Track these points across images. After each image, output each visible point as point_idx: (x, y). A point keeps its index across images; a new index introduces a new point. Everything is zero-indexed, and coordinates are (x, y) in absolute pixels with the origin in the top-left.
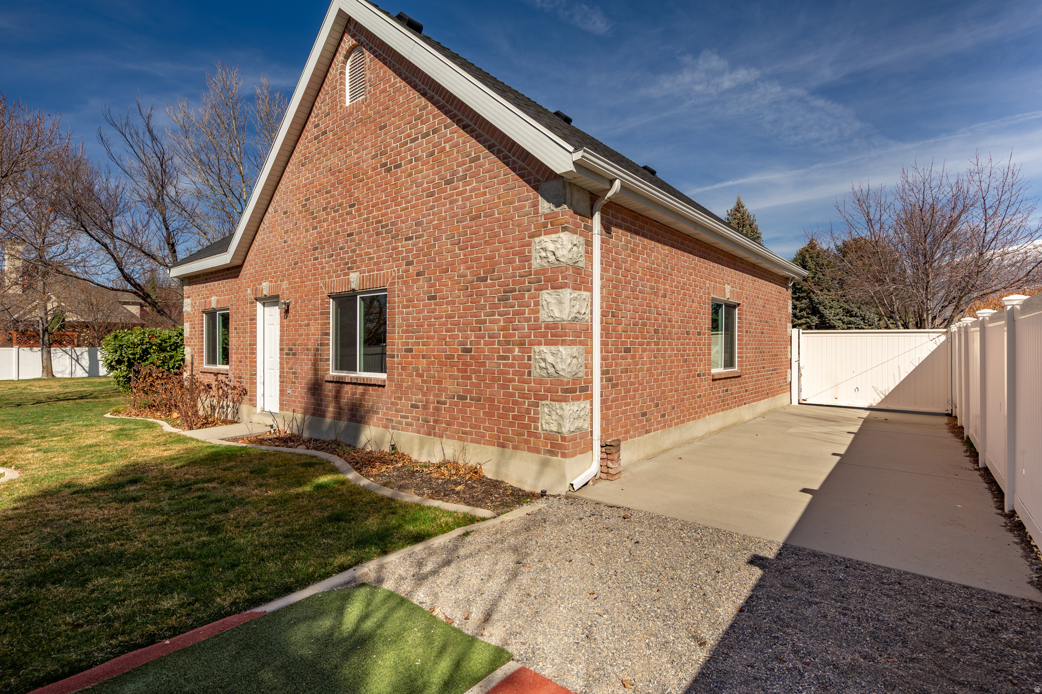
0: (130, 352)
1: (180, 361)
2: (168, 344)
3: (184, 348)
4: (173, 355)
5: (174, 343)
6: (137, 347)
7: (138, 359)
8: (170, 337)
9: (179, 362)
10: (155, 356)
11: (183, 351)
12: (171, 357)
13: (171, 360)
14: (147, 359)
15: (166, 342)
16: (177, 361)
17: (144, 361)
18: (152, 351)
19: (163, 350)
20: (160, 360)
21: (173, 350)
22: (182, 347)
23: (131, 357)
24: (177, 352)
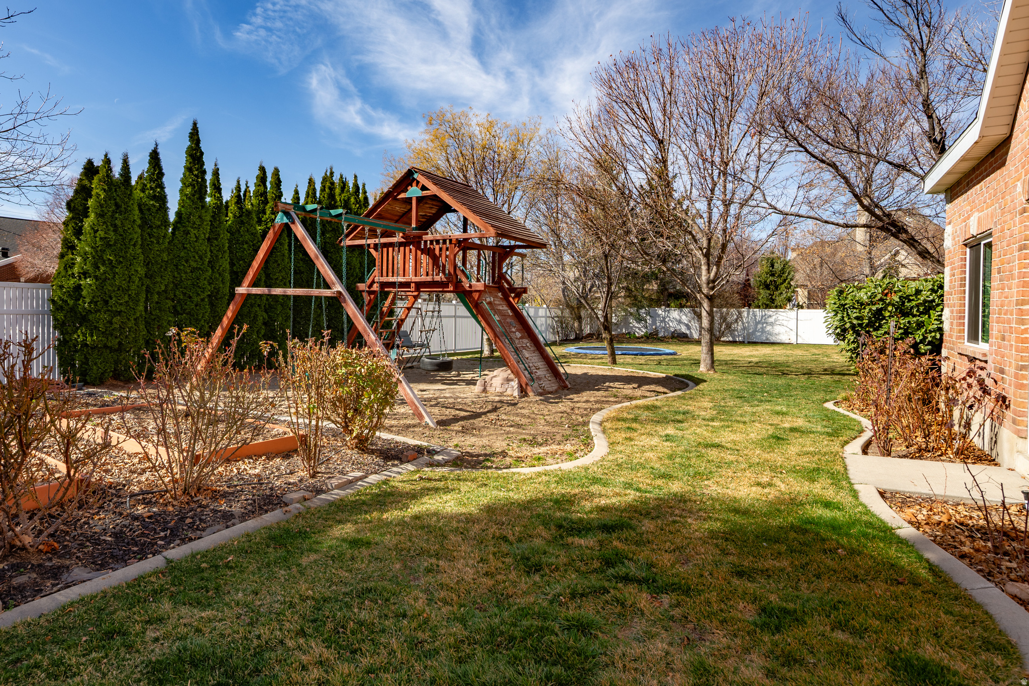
0: (855, 315)
1: (934, 331)
2: (914, 303)
3: (942, 310)
4: (923, 322)
5: (925, 301)
6: (865, 308)
7: (867, 325)
8: (918, 292)
9: (933, 334)
10: (892, 323)
11: (941, 315)
12: (920, 325)
13: (918, 329)
14: (880, 326)
15: (910, 301)
16: (931, 332)
17: (876, 329)
18: (887, 314)
19: (905, 314)
20: (900, 328)
21: (922, 313)
22: (939, 309)
23: (855, 322)
24: (929, 317)
